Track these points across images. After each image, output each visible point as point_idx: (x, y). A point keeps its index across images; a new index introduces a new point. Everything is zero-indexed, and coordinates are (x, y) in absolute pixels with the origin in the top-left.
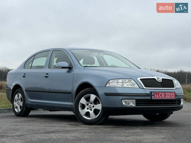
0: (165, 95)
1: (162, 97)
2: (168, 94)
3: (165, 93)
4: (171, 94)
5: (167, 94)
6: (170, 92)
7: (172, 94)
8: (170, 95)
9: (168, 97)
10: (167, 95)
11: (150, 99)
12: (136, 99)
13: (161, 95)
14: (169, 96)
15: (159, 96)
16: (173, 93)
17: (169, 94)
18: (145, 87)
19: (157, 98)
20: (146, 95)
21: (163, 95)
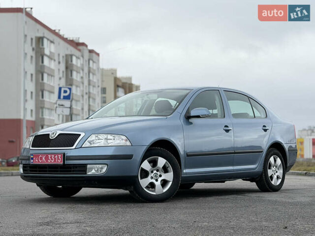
0: (47, 158)
1: (42, 162)
3: (47, 155)
5: (50, 156)
6: (55, 154)
7: (58, 157)
8: (55, 159)
9: (51, 161)
12: (24, 164)
13: (41, 158)
14: (52, 159)
15: (38, 159)
17: (53, 156)
19: (36, 162)
21: (44, 159)
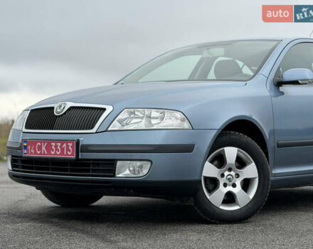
0: (49, 148)
2: (56, 146)
3: (49, 142)
4: (65, 145)
6: (62, 141)
9: (56, 153)
10: (53, 147)
13: (40, 148)
16: (71, 145)
17: (59, 144)
19: (32, 153)
21: (44, 148)
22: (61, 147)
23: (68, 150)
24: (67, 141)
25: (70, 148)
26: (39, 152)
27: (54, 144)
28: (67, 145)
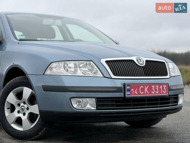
0: (150, 89)
2: (155, 88)
3: (150, 85)
4: (161, 87)
8: (160, 90)
9: (155, 93)
11: (123, 96)
12: (98, 98)
13: (143, 90)
14: (157, 90)
16: (165, 86)
18: (115, 75)
20: (115, 90)
21: (146, 90)
22: (158, 88)
23: (163, 90)
24: (163, 84)
25: (165, 89)
26: (142, 93)
27: (153, 87)
28: (163, 87)
